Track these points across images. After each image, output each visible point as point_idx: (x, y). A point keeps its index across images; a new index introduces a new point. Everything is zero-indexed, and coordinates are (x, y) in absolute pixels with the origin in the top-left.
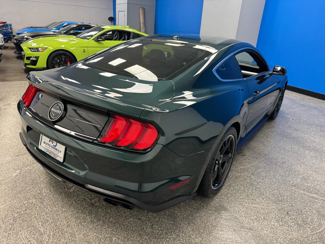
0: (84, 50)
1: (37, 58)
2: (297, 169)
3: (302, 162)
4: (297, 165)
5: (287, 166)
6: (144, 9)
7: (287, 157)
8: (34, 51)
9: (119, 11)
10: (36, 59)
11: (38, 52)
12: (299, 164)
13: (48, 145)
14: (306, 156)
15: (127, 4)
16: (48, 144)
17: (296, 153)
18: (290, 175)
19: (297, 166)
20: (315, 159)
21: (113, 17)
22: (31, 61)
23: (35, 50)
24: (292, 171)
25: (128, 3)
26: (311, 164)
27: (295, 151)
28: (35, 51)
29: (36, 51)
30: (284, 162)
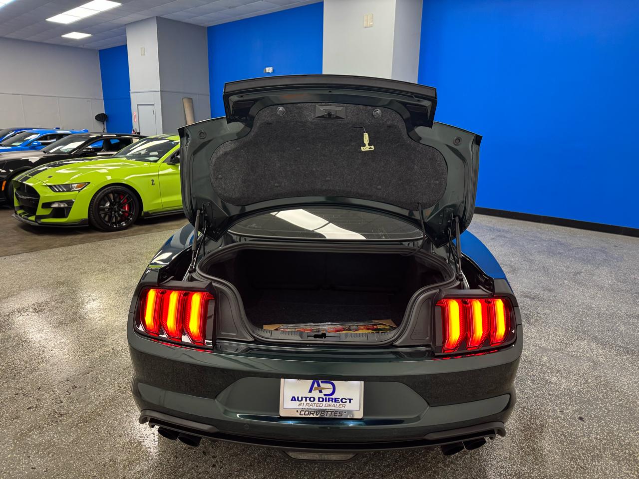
0: (153, 181)
1: (70, 203)
6: (191, 100)
8: (59, 191)
9: (138, 105)
10: (66, 205)
11: (67, 191)
13: (308, 399)
15: (159, 93)
16: (306, 398)
21: (104, 113)
22: (51, 209)
23: (58, 189)
25: (161, 91)
28: (61, 190)
29: (63, 191)
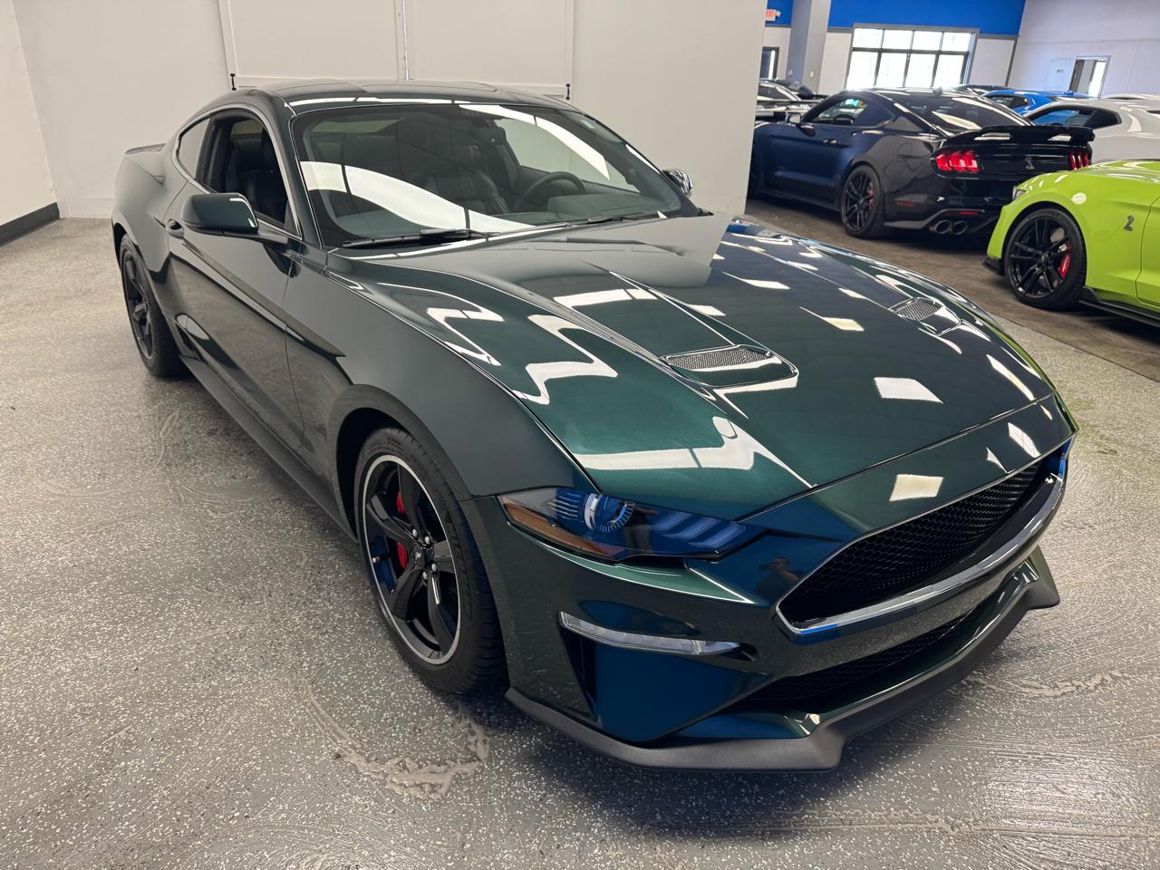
2: (53, 482)
3: (55, 510)
4: (63, 490)
5: (86, 472)
7: (111, 495)
12: (59, 495)
14: (57, 536)
17: (97, 528)
18: (58, 458)
19: (60, 488)
20: (19, 548)
24: (62, 471)
26: (23, 520)
27: (109, 532)
30: (104, 478)
